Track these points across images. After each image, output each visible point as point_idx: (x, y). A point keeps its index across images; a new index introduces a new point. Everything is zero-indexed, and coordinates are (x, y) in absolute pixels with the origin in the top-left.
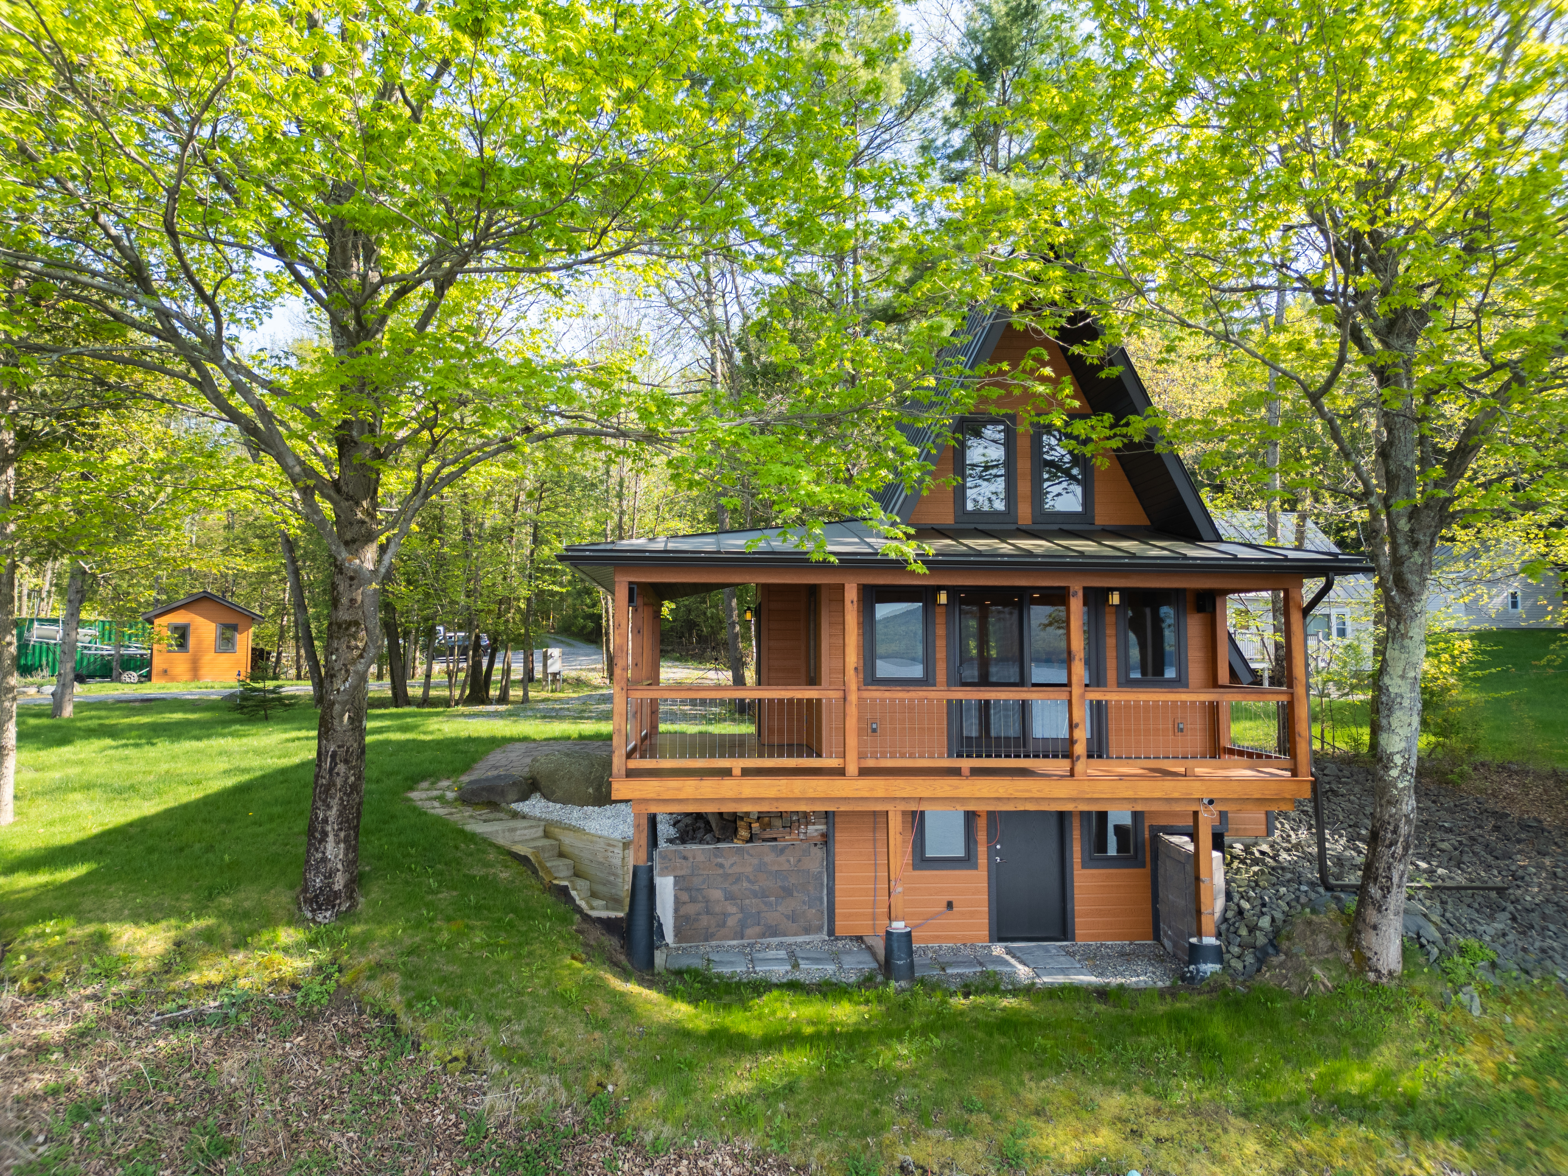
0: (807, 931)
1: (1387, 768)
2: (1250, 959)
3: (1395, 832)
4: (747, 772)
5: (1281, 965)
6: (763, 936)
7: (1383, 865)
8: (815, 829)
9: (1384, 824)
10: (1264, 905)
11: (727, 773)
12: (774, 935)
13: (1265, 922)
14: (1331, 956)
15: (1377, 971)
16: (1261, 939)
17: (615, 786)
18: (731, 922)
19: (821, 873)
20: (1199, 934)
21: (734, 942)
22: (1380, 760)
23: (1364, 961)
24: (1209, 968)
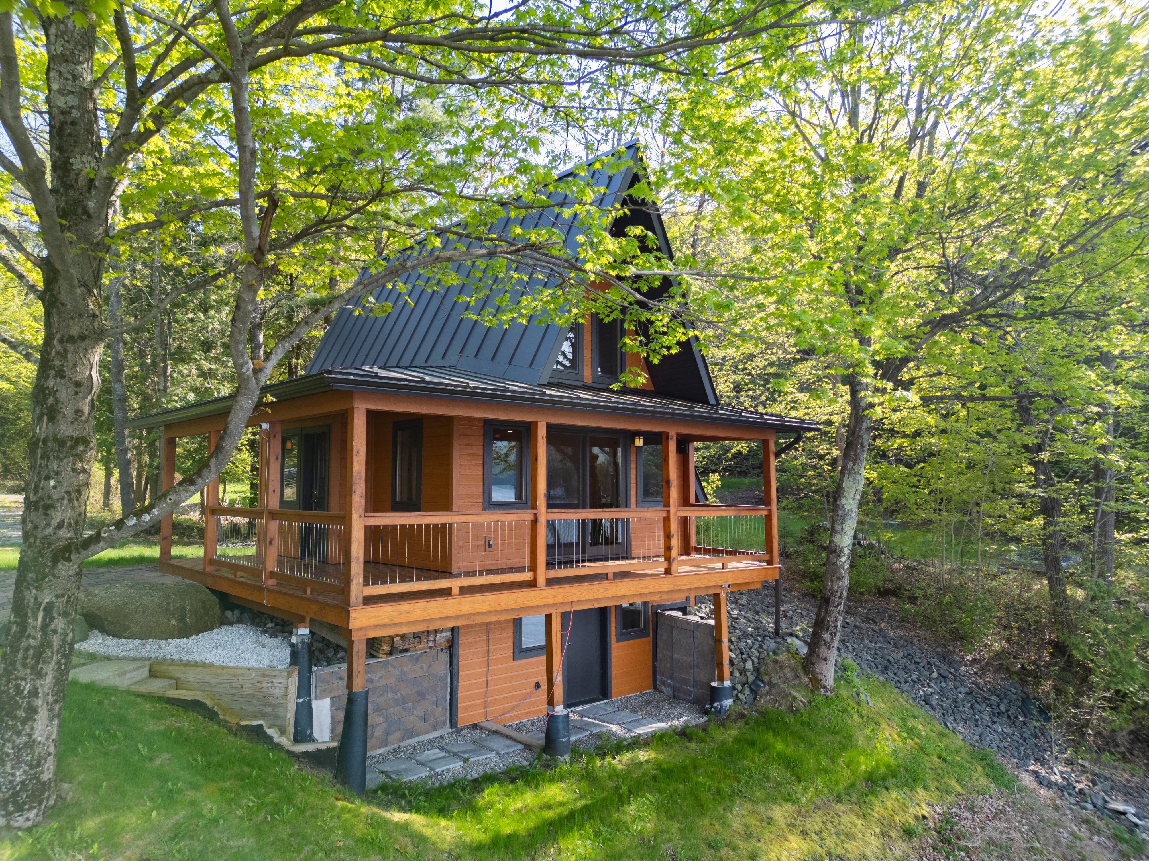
0: (435, 728)
1: (839, 556)
2: (747, 692)
3: (840, 597)
4: (464, 591)
5: (769, 693)
6: (403, 739)
7: (833, 619)
8: (443, 637)
9: (833, 592)
10: (742, 654)
11: (446, 592)
12: (411, 736)
13: (749, 665)
14: (797, 682)
15: (825, 687)
16: (751, 678)
17: (353, 614)
18: (378, 732)
19: (446, 674)
21: (381, 751)
22: (835, 551)
23: (816, 683)
24: (728, 702)
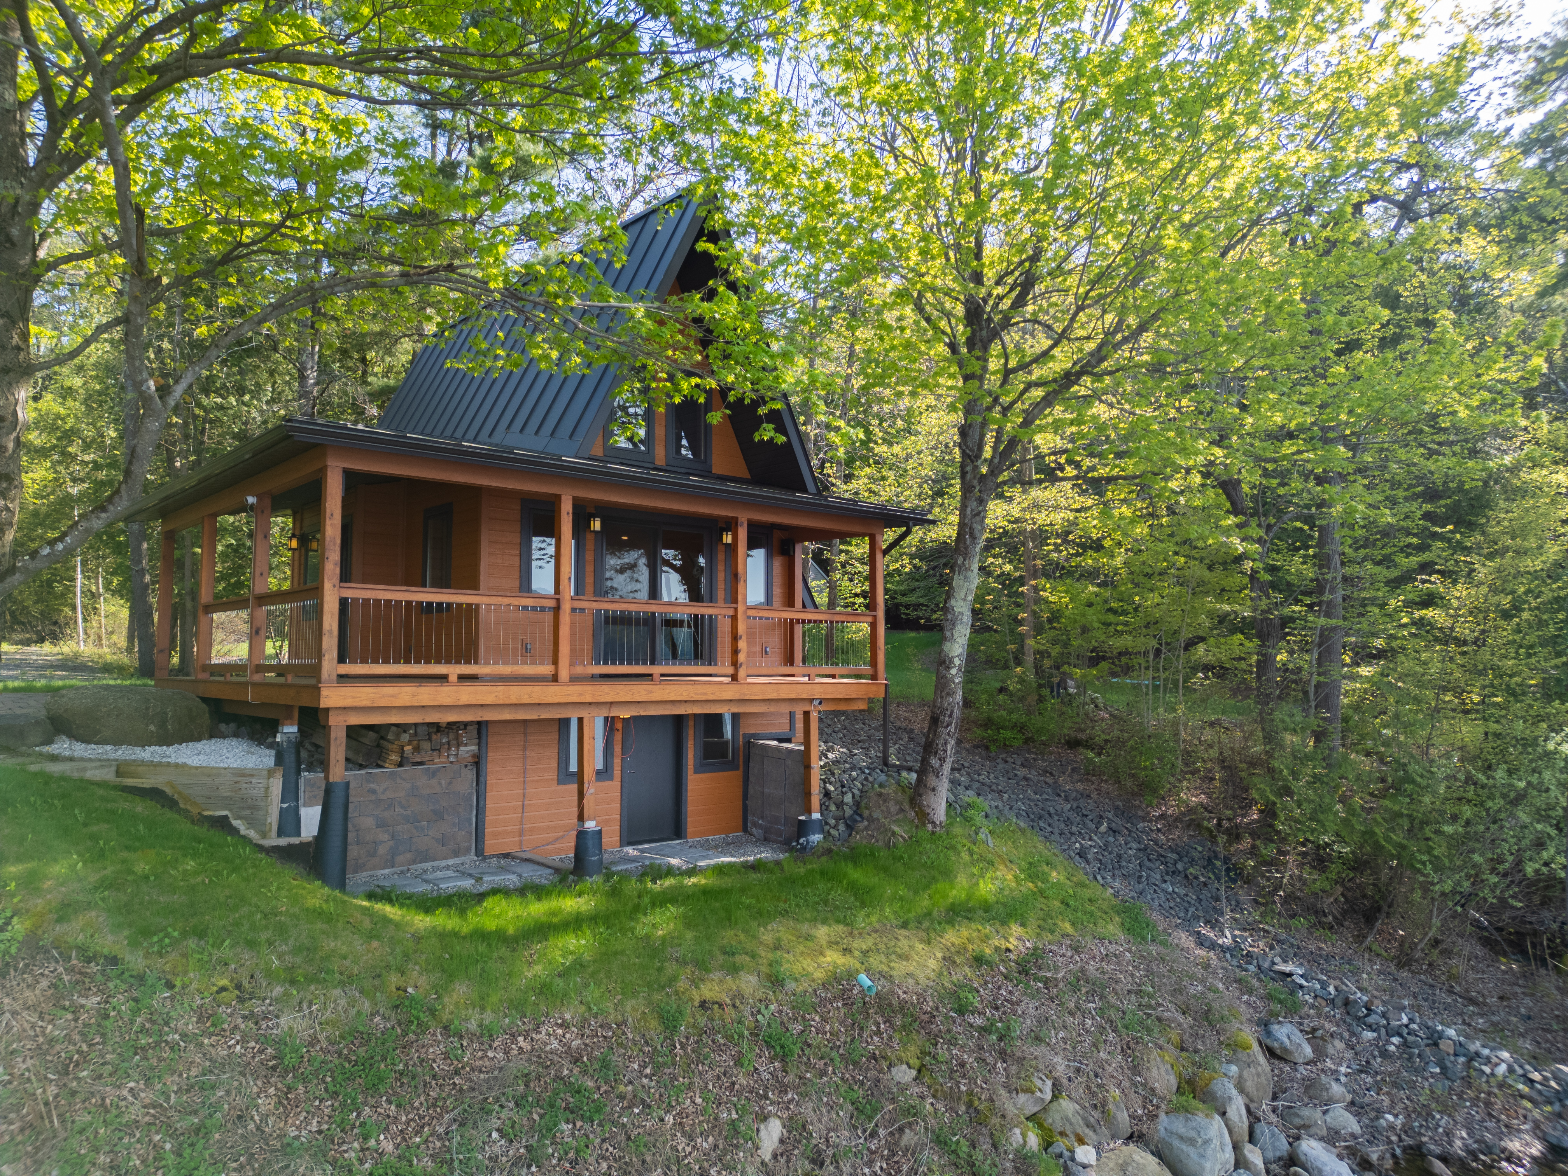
0: (456, 854)
1: (948, 668)
2: (842, 827)
3: (951, 716)
5: (867, 828)
6: (414, 862)
7: (942, 741)
8: (467, 751)
9: (943, 711)
10: (843, 786)
11: (443, 678)
12: (425, 860)
13: (848, 798)
14: (900, 816)
15: (933, 823)
16: (848, 812)
17: (324, 692)
18: (382, 850)
19: (471, 794)
20: (809, 811)
21: (386, 871)
22: (944, 662)
23: (924, 817)
24: (816, 838)
